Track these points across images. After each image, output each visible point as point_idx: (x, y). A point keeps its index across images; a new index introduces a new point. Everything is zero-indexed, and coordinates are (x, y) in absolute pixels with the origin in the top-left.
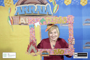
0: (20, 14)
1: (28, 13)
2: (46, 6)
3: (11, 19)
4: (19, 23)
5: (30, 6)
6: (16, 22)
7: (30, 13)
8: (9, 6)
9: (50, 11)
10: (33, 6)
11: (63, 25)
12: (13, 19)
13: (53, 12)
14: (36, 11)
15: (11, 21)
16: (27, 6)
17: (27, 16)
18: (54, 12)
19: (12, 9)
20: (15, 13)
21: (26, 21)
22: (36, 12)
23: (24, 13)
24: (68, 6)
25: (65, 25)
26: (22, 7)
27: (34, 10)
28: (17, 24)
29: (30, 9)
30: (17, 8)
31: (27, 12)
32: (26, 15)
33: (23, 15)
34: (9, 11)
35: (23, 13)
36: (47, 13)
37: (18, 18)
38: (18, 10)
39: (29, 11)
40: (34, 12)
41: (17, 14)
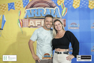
0: (30, 17)
1: (37, 16)
2: (54, 9)
3: (21, 22)
5: (39, 9)
6: (25, 24)
7: (39, 16)
8: (19, 9)
9: (59, 14)
10: (42, 9)
11: (71, 28)
12: (22, 21)
13: (61, 15)
14: (45, 14)
15: (21, 23)
16: (36, 9)
17: (36, 19)
18: (63, 15)
19: (21, 12)
20: (25, 16)
21: (35, 24)
24: (76, 9)
25: (73, 28)
26: (32, 10)
27: (43, 13)
28: (26, 27)
30: (27, 11)
34: (19, 14)
36: (56, 16)
38: (27, 13)
40: (43, 15)
41: (26, 17)
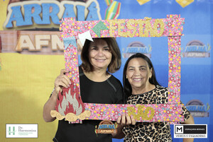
4: (17, 49)
10: (54, 4)
14: (60, 18)
17: (37, 30)
20: (7, 22)
22: (61, 20)
23: (30, 23)
27: (57, 15)
29: (46, 13)
30: (12, 8)
31: (38, 21)
32: (34, 27)
33: (27, 28)
35: (28, 22)
37: (15, 36)
39: (42, 19)
